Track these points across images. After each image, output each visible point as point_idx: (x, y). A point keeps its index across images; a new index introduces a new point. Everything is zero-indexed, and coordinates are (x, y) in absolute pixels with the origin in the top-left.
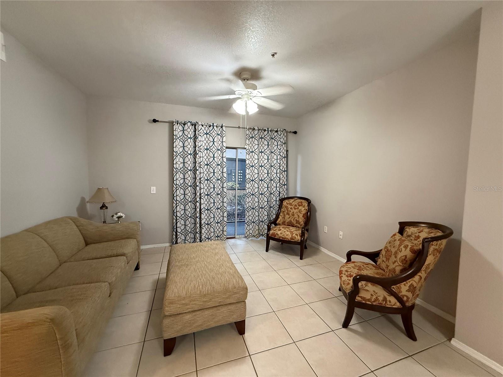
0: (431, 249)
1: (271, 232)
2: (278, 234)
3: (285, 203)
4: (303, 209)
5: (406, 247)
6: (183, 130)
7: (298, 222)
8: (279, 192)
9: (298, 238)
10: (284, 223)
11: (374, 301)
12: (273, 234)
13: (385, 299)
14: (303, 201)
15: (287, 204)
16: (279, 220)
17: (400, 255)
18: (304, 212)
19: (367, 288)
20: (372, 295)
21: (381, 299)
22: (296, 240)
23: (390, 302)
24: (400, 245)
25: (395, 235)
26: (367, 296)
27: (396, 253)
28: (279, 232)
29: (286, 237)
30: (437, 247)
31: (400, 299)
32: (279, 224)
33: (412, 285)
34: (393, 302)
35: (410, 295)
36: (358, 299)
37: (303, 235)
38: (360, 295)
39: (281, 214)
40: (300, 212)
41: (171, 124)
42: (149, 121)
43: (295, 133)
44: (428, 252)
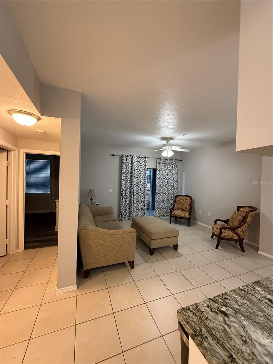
0: (249, 215)
1: (173, 213)
2: (177, 214)
3: (178, 198)
4: (189, 202)
5: (240, 215)
6: (126, 160)
7: (186, 208)
8: (174, 193)
9: (188, 216)
10: (178, 209)
11: (229, 236)
12: (174, 214)
13: (232, 236)
14: (187, 197)
15: (179, 199)
16: (175, 207)
17: (238, 219)
18: (189, 203)
19: (225, 232)
20: (227, 234)
21: (231, 235)
22: (186, 217)
23: (234, 236)
24: (238, 215)
25: (235, 212)
26: (225, 235)
27: (236, 218)
28: (177, 213)
29: (181, 215)
30: (251, 214)
31: (238, 235)
32: (175, 210)
33: (242, 229)
34: (235, 237)
35: (242, 233)
36: (222, 236)
37: (190, 214)
38: (223, 234)
39: (176, 204)
40: (187, 203)
41: (121, 156)
42: (111, 155)
43: (181, 160)
44: (248, 216)
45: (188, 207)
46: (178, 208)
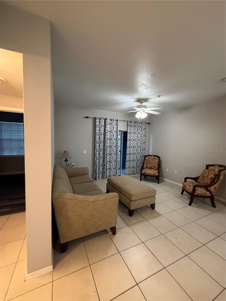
0: (222, 173)
2: (147, 173)
4: (157, 161)
5: (211, 174)
6: (100, 122)
8: (142, 153)
11: (202, 194)
12: (144, 173)
14: (155, 157)
15: (148, 158)
16: (145, 166)
17: (209, 177)
19: (198, 189)
20: (201, 192)
21: (204, 193)
23: (207, 194)
24: (209, 173)
25: (205, 170)
27: (207, 177)
31: (210, 192)
32: (145, 168)
33: (215, 187)
35: (214, 190)
37: (159, 172)
39: (145, 163)
41: (95, 119)
43: (149, 124)
44: (221, 175)
45: (156, 166)
46: (148, 167)
